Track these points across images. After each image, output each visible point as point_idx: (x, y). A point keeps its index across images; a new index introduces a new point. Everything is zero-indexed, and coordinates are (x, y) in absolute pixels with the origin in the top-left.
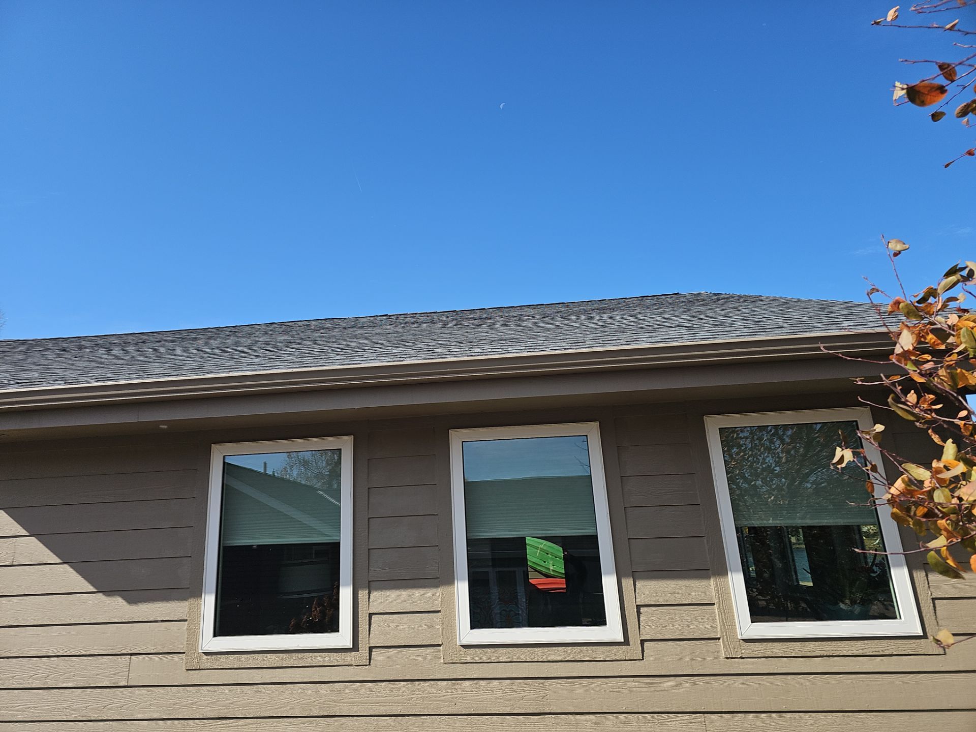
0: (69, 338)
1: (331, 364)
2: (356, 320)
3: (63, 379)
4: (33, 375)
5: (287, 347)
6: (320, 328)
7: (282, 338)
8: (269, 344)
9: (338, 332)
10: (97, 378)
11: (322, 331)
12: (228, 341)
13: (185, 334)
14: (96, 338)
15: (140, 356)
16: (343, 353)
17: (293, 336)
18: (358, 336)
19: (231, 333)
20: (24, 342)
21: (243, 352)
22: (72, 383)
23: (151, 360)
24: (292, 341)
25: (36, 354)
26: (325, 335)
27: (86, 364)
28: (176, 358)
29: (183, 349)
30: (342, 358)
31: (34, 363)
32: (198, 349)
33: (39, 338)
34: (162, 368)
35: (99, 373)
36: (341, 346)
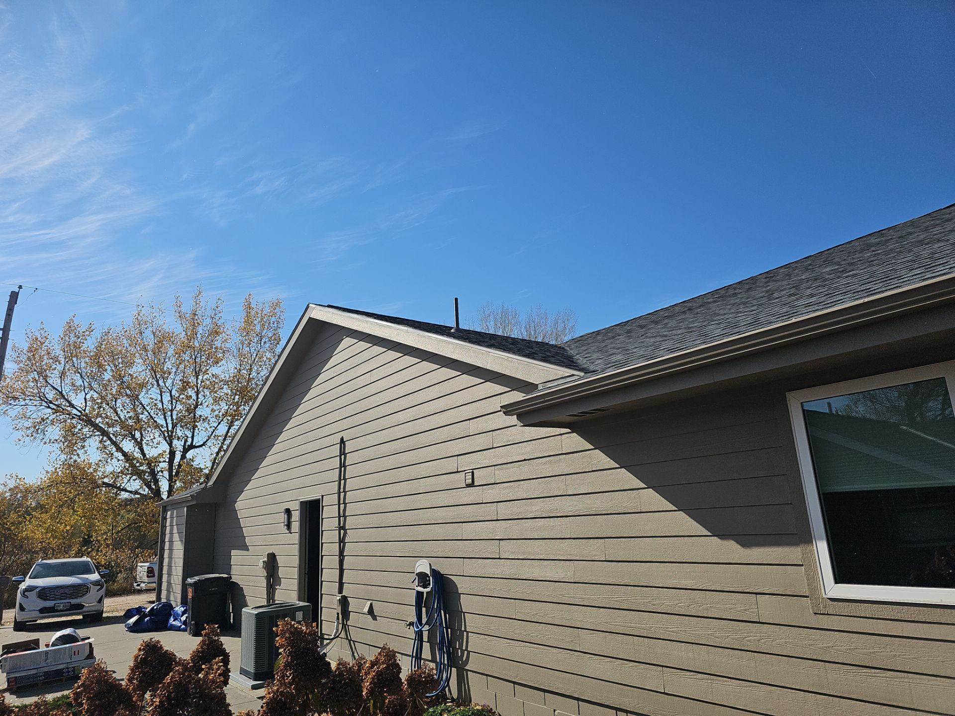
0: (628, 321)
1: (908, 282)
2: (912, 223)
3: (643, 356)
4: (619, 357)
5: (839, 277)
6: (870, 246)
7: (828, 269)
8: (816, 280)
9: (895, 244)
10: (669, 350)
11: (873, 249)
12: (769, 288)
13: (723, 292)
14: (649, 316)
15: (693, 322)
16: (916, 266)
17: (839, 264)
18: (926, 241)
19: (768, 279)
20: (598, 333)
21: (791, 295)
22: (652, 358)
23: (705, 323)
24: (841, 270)
25: (611, 340)
26: (880, 251)
27: (653, 340)
28: (726, 316)
29: (729, 307)
30: (919, 272)
31: (614, 348)
32: (745, 303)
33: (607, 327)
34: (720, 330)
35: (667, 345)
36: (908, 259)
